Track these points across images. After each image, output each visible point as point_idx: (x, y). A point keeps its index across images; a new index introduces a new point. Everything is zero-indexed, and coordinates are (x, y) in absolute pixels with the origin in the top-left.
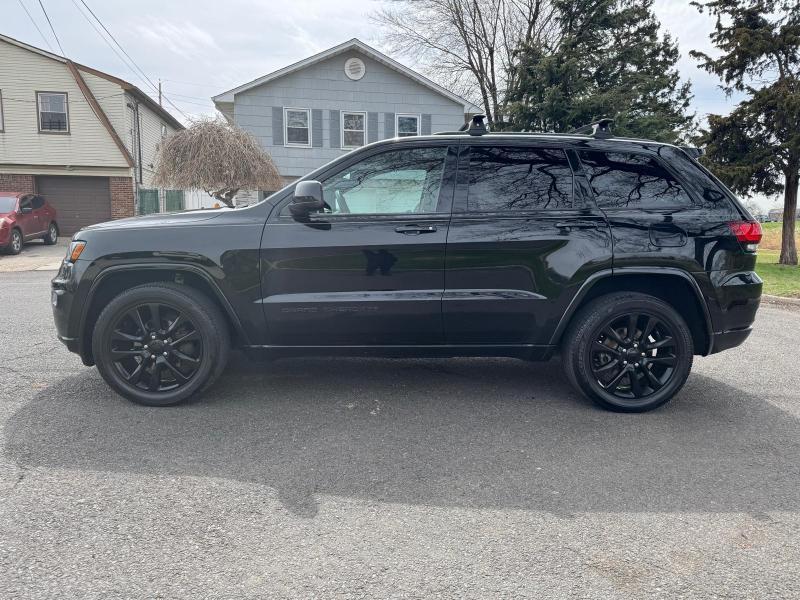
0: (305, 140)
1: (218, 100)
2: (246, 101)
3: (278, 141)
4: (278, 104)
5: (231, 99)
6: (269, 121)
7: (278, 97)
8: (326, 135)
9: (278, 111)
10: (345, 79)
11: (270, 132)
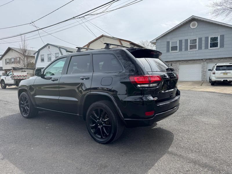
0: (177, 50)
1: (151, 42)
2: (159, 41)
3: (168, 51)
4: (168, 40)
5: (155, 41)
6: (166, 46)
7: (168, 39)
8: (183, 47)
9: (168, 43)
10: (190, 29)
11: (166, 49)
